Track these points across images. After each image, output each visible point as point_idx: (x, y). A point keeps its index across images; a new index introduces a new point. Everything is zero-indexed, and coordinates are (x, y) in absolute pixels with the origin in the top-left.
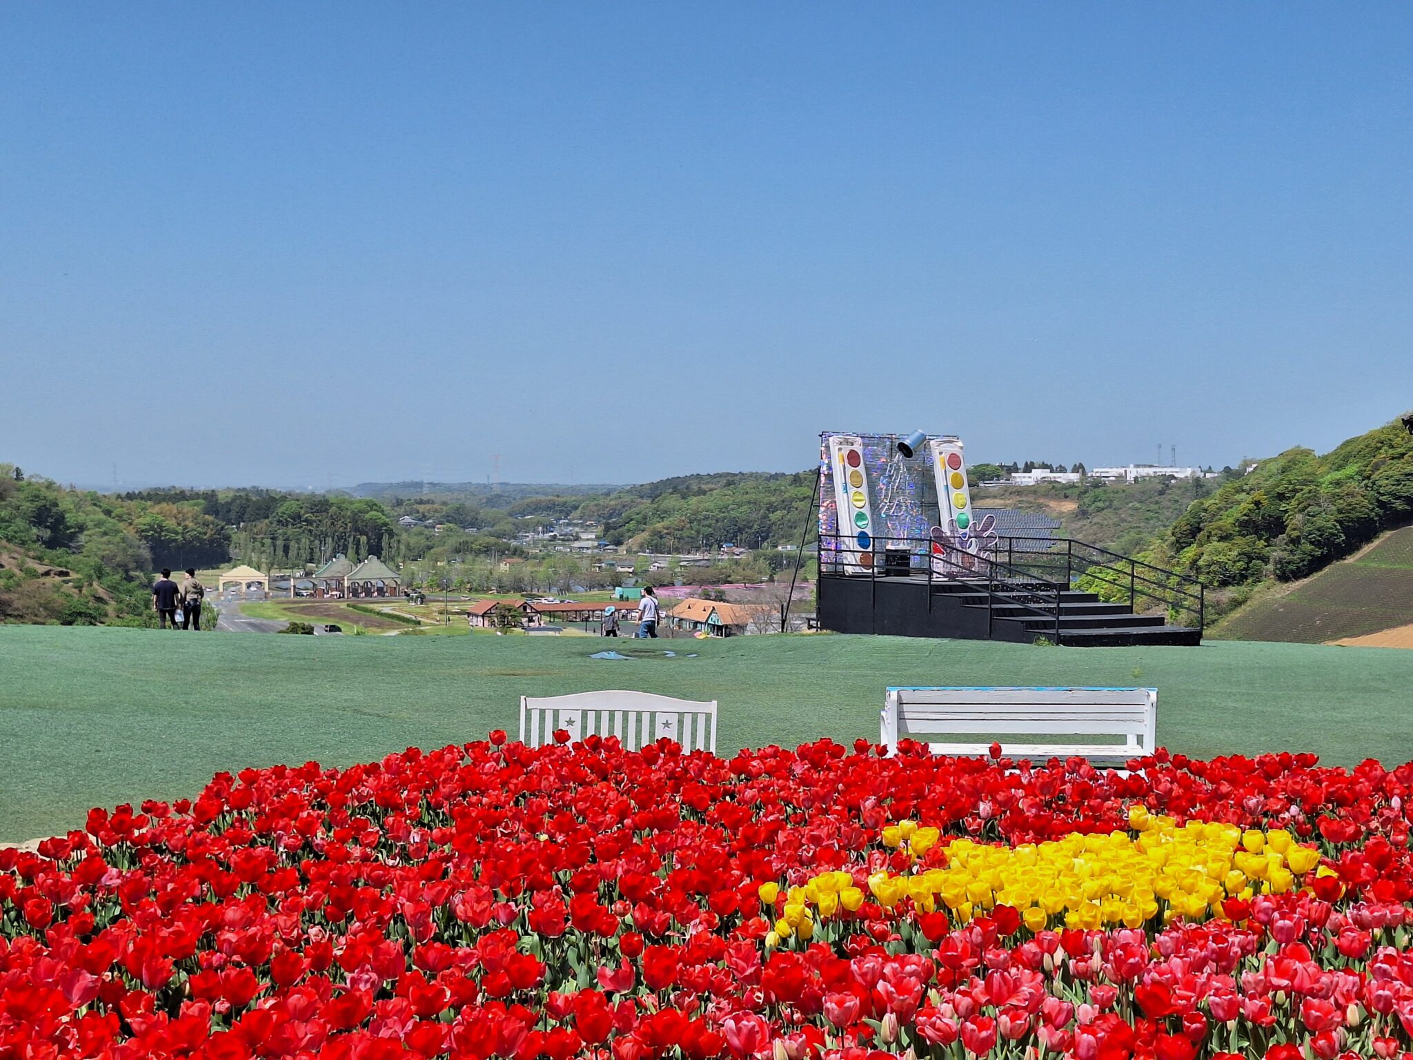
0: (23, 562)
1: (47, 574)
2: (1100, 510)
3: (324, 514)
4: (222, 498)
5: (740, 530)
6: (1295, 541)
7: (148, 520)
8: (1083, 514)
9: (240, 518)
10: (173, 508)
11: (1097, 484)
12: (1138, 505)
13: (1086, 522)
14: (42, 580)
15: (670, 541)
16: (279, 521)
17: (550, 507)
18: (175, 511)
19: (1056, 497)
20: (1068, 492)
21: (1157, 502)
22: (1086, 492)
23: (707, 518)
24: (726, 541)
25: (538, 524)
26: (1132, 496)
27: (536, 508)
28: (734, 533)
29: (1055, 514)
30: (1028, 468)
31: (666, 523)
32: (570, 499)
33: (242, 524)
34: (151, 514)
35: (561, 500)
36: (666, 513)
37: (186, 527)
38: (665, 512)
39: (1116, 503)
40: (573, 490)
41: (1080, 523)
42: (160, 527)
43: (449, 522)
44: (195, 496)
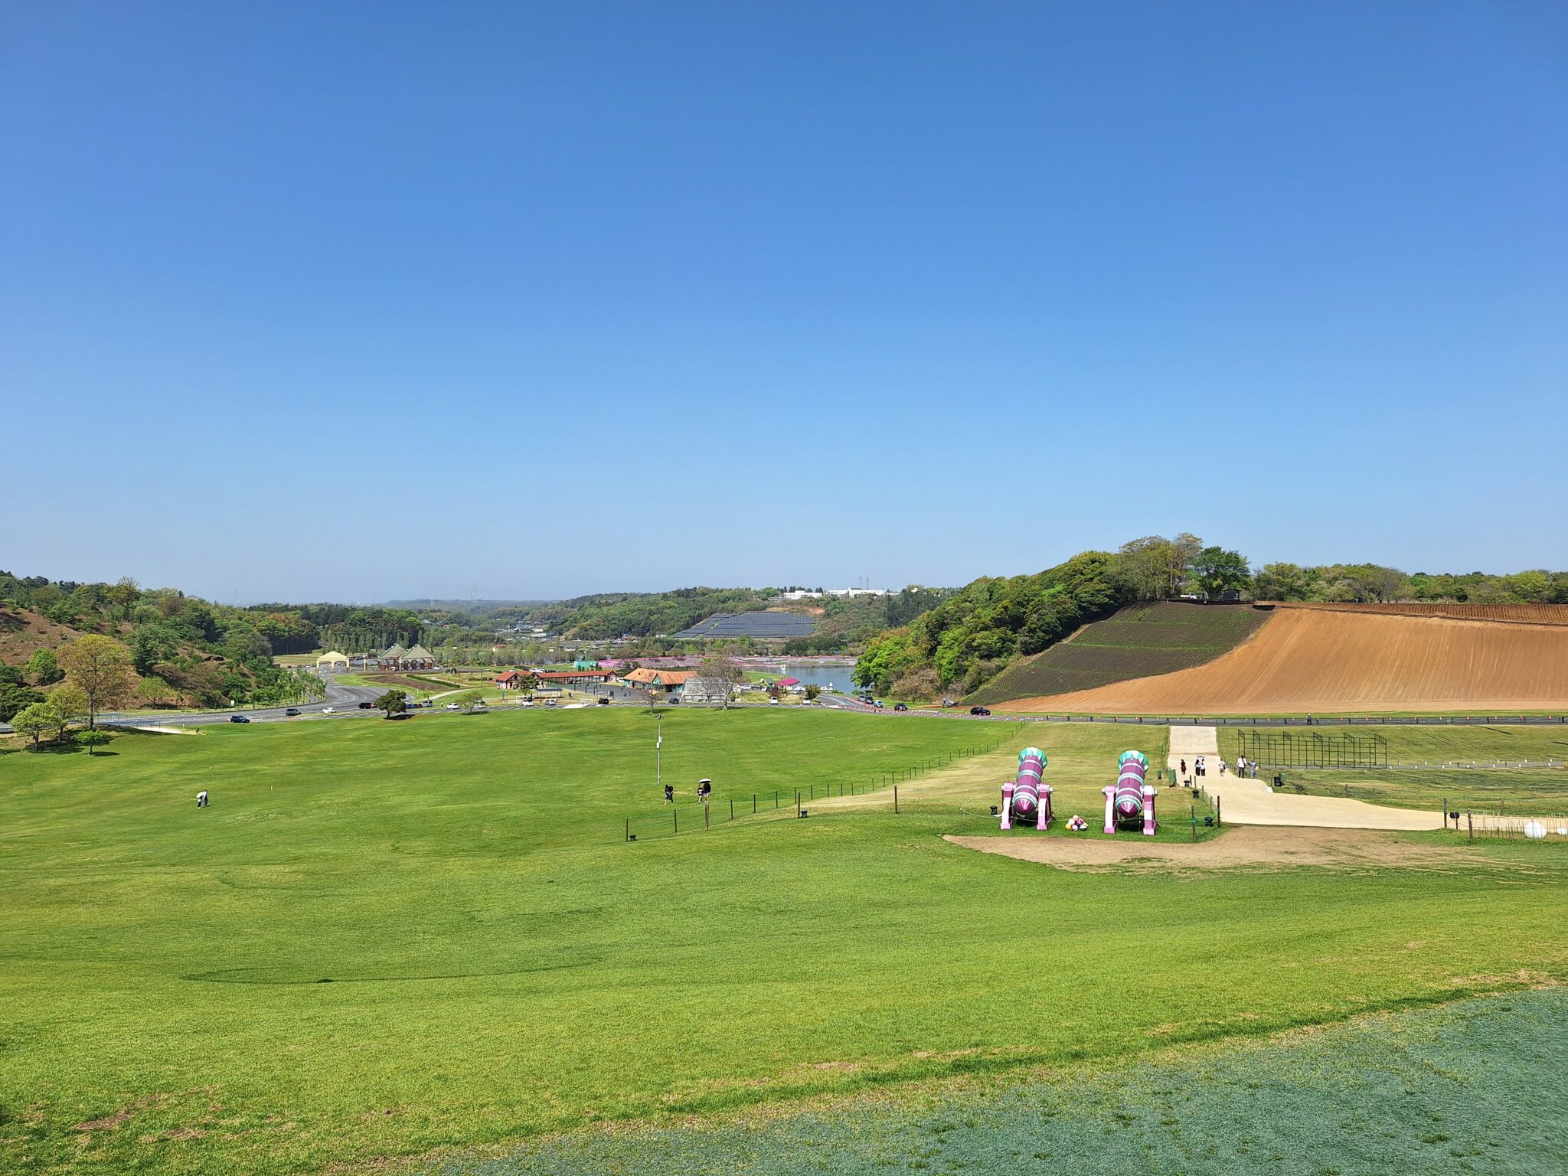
0: (192, 652)
1: (209, 659)
2: (837, 613)
3: (380, 619)
4: (313, 610)
5: (633, 626)
6: (1031, 630)
7: (266, 623)
8: (827, 615)
9: (325, 622)
10: (282, 616)
11: (834, 598)
12: (858, 610)
13: (830, 620)
14: (205, 663)
15: (591, 633)
16: (351, 624)
17: (512, 614)
18: (283, 618)
19: (813, 606)
20: (820, 603)
21: (867, 609)
22: (829, 603)
23: (614, 619)
24: (625, 633)
25: (507, 623)
26: (854, 605)
27: (504, 614)
28: (630, 628)
29: (812, 616)
30: (793, 590)
31: (589, 622)
32: (525, 609)
33: (326, 626)
34: (269, 620)
35: (518, 609)
36: (590, 616)
37: (291, 627)
38: (588, 616)
39: (846, 610)
40: (523, 603)
41: (827, 621)
42: (274, 628)
43: (452, 623)
44: (296, 608)
